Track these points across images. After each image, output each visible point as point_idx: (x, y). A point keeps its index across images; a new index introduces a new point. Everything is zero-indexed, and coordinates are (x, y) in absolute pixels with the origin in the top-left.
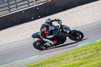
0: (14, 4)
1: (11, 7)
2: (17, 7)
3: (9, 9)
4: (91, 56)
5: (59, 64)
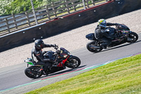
0: (13, 23)
1: (10, 27)
2: (17, 27)
3: (9, 29)
4: (99, 80)
5: (64, 89)
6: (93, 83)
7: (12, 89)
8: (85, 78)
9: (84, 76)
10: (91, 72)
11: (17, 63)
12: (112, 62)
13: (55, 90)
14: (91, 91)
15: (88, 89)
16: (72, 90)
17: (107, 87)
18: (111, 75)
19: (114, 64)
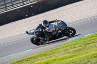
0: (9, 3)
2: (12, 6)
3: (6, 8)
4: (80, 50)
5: (51, 57)
6: (75, 52)
7: (7, 57)
8: (68, 48)
9: (68, 46)
10: (74, 43)
11: (13, 35)
12: (91, 34)
13: (44, 57)
14: (73, 58)
15: (71, 57)
16: (57, 58)
17: (86, 55)
18: (90, 45)
19: (93, 36)
